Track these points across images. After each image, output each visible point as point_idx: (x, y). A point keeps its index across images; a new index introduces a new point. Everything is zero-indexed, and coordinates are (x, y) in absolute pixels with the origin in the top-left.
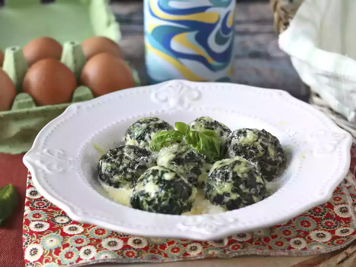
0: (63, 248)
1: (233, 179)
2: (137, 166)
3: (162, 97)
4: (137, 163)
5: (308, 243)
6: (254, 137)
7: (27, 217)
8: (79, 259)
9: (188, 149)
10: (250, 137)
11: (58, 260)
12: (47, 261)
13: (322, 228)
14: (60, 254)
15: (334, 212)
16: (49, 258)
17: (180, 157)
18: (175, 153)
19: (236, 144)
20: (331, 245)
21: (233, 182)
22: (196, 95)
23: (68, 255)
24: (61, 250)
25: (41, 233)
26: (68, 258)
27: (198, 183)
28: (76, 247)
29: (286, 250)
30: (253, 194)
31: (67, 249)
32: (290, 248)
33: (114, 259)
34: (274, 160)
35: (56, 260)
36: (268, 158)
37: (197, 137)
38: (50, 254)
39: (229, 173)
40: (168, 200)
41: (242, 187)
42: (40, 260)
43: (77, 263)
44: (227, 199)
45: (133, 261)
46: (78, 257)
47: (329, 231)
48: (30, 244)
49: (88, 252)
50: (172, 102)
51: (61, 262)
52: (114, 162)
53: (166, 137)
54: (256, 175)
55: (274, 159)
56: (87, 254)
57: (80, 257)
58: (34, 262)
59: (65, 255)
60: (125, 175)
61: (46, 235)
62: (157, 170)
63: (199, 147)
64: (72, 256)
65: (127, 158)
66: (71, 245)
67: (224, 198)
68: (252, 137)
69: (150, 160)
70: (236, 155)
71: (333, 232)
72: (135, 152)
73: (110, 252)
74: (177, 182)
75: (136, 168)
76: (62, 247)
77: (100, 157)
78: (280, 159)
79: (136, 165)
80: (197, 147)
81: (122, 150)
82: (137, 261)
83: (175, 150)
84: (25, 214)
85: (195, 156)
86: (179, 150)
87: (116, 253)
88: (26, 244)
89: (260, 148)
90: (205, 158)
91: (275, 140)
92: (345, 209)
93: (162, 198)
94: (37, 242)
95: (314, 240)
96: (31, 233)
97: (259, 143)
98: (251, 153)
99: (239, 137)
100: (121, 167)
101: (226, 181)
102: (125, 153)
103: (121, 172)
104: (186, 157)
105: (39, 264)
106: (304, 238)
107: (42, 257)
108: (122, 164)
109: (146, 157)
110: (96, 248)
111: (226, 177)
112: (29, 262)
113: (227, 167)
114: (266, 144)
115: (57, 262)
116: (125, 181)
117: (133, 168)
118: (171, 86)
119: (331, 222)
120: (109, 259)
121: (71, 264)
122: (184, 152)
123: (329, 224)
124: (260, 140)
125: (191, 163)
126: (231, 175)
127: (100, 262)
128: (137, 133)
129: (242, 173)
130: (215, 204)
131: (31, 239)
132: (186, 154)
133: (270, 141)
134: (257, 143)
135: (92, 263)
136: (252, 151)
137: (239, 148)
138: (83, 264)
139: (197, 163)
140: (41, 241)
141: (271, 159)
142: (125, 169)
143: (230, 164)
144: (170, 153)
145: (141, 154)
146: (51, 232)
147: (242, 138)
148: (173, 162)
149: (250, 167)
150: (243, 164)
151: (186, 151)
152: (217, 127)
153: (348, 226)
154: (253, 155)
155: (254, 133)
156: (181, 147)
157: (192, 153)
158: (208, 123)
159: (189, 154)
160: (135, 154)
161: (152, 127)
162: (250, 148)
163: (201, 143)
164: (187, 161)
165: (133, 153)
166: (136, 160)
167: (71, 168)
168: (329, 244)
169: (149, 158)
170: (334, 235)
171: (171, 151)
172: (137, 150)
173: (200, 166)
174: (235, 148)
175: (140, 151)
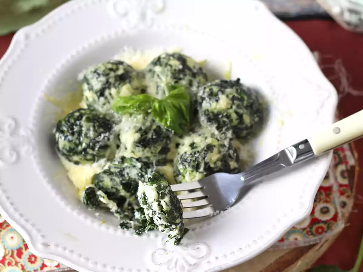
0: (26, 249)
1: (205, 169)
2: (98, 146)
4: (98, 142)
6: (228, 104)
8: (44, 265)
9: (153, 121)
10: (223, 102)
11: (22, 265)
12: (9, 264)
14: (23, 256)
16: (11, 260)
17: (146, 138)
18: (140, 129)
19: (207, 110)
20: (309, 233)
21: (204, 173)
23: (31, 259)
24: (24, 251)
26: (32, 262)
31: (29, 251)
34: (249, 125)
35: (19, 265)
36: (244, 126)
37: (163, 110)
38: (12, 256)
39: (200, 163)
42: (3, 262)
43: (42, 271)
46: (42, 262)
51: (25, 268)
52: (72, 141)
53: (129, 108)
54: (230, 159)
55: (250, 123)
57: (44, 262)
59: (28, 259)
60: (85, 155)
61: (5, 228)
64: (35, 260)
65: (86, 136)
69: (112, 137)
70: (208, 122)
72: (94, 127)
75: (96, 149)
76: (23, 247)
79: (96, 145)
80: (164, 121)
81: (80, 123)
83: (139, 125)
85: (162, 132)
86: (144, 124)
89: (234, 116)
90: (173, 133)
91: (251, 101)
97: (233, 110)
98: (224, 122)
99: (211, 102)
100: (80, 148)
101: (197, 171)
102: (83, 129)
103: (81, 153)
104: (152, 136)
105: (2, 267)
107: (4, 258)
108: (81, 144)
109: (107, 134)
111: (197, 167)
114: (241, 111)
115: (20, 267)
116: (85, 161)
117: (93, 149)
121: (35, 271)
122: (149, 128)
124: (234, 107)
125: (158, 144)
126: (202, 165)
129: (215, 163)
133: (245, 103)
134: (231, 111)
135: (57, 271)
136: (225, 119)
137: (211, 114)
138: (48, 271)
139: (165, 141)
141: (246, 125)
142: (85, 150)
144: (134, 131)
145: (101, 130)
147: (214, 104)
148: (138, 145)
149: (224, 150)
150: (215, 150)
151: (151, 126)
152: (185, 75)
153: (328, 200)
154: (227, 125)
155: (227, 96)
156: (146, 118)
157: (159, 127)
158: (175, 70)
159: (155, 130)
160: (95, 131)
161: (112, 80)
162: (223, 117)
163: (169, 115)
164: (154, 142)
165: (92, 129)
166: (97, 139)
167: (25, 150)
168: (307, 232)
169: (111, 134)
170: (313, 217)
171: (135, 127)
172: (97, 124)
173: (168, 142)
174: (206, 114)
175: (100, 126)
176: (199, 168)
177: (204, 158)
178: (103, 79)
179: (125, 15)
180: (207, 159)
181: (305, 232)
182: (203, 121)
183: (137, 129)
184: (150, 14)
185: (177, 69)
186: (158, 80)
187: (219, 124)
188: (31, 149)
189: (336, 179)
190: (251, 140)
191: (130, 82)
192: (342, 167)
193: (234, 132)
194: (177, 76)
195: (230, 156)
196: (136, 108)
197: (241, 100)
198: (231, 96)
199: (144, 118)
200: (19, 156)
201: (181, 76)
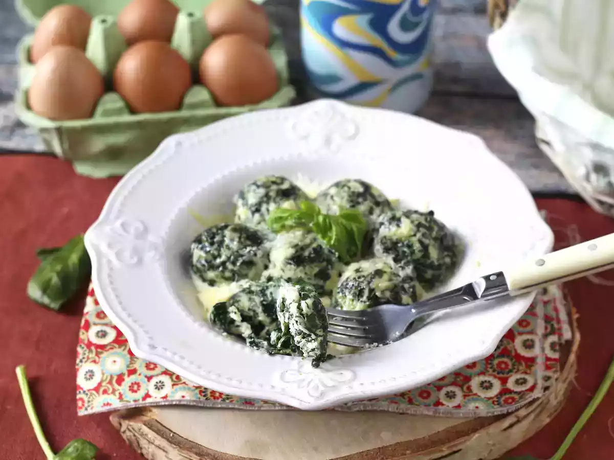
0: (129, 376)
1: (369, 298)
2: (240, 260)
4: (242, 256)
5: (465, 396)
6: (411, 229)
7: (87, 317)
8: (147, 396)
9: (315, 239)
10: (406, 228)
11: (120, 393)
12: (105, 392)
13: (491, 370)
14: (123, 384)
15: (514, 346)
16: (107, 387)
17: (302, 255)
18: (296, 246)
19: (385, 237)
20: (496, 403)
21: (368, 302)
22: (351, 130)
23: (133, 387)
24: (126, 377)
25: (102, 347)
26: (134, 391)
28: (146, 377)
29: (432, 407)
31: (133, 378)
32: (438, 403)
33: (194, 401)
34: (436, 263)
35: (117, 393)
36: (429, 262)
37: (328, 224)
38: (110, 383)
39: (363, 289)
42: (97, 389)
43: (144, 402)
45: (220, 406)
46: (146, 391)
47: (500, 379)
48: (86, 362)
49: (160, 386)
51: (123, 397)
52: (210, 252)
53: (286, 219)
54: (403, 292)
56: (159, 389)
57: (148, 391)
58: (89, 390)
59: (130, 387)
60: (223, 272)
61: (108, 350)
63: (330, 239)
64: (138, 389)
65: (228, 247)
66: (138, 372)
68: (408, 228)
69: (260, 253)
70: (384, 252)
71: (504, 381)
72: (240, 238)
73: (189, 389)
75: (238, 264)
76: (126, 373)
77: (193, 239)
78: (448, 260)
80: (327, 239)
81: (223, 233)
82: (224, 406)
83: (296, 241)
84: (86, 310)
85: (323, 253)
86: (301, 241)
87: (197, 391)
88: (81, 361)
89: (417, 246)
90: (337, 256)
91: (442, 233)
92: (530, 343)
94: (94, 361)
95: (475, 392)
96: (89, 345)
97: (417, 239)
98: (404, 252)
99: (391, 227)
100: (218, 261)
101: (359, 300)
102: (225, 239)
104: (310, 254)
105: (95, 395)
106: (461, 387)
107: (100, 385)
108: (219, 256)
109: (254, 248)
110: (172, 380)
111: (359, 294)
112: (82, 389)
113: (362, 279)
114: (426, 241)
115: (118, 396)
116: (222, 280)
117: (234, 263)
118: (316, 113)
119: (506, 363)
120: (187, 401)
121: (135, 401)
122: (308, 246)
123: (503, 366)
124: (419, 235)
125: (315, 264)
126: (366, 293)
127: (174, 403)
128: (252, 199)
129: (383, 292)
131: (87, 354)
132: (310, 249)
133: (434, 234)
134: (414, 239)
135: (163, 404)
136: (405, 249)
137: (389, 242)
138: (151, 403)
139: (325, 264)
140: (101, 359)
141: (433, 262)
142: (223, 264)
143: (368, 275)
144: (287, 246)
145: (248, 242)
146: (115, 347)
147: (393, 228)
148: (290, 261)
149: (397, 280)
150: (385, 277)
151: (311, 243)
152: (365, 200)
153: (528, 371)
154: (407, 257)
155: (412, 222)
156: (306, 235)
157: (320, 247)
158: (353, 193)
159: (314, 249)
160: (240, 242)
161: (272, 194)
162: (403, 245)
163: (334, 234)
164: (311, 260)
165: (237, 239)
166: (241, 252)
167: (150, 256)
168: (493, 402)
169: (259, 249)
170: (505, 387)
171: (290, 243)
172: (244, 235)
173: (330, 267)
174: (383, 242)
175: (248, 238)
176: (362, 296)
177: (369, 283)
178: (262, 191)
179: (305, 137)
180: (372, 285)
181: (491, 401)
182: (378, 250)
183: (293, 244)
184: (337, 139)
185: (356, 190)
186: (331, 202)
187: (397, 255)
188: (157, 257)
189: (543, 349)
190: (438, 287)
191: (295, 199)
192: (554, 338)
193: (416, 269)
194: (355, 199)
195: (403, 289)
196: (295, 218)
197: (430, 229)
198: (416, 223)
199: (303, 235)
200: (140, 261)
201: (360, 200)
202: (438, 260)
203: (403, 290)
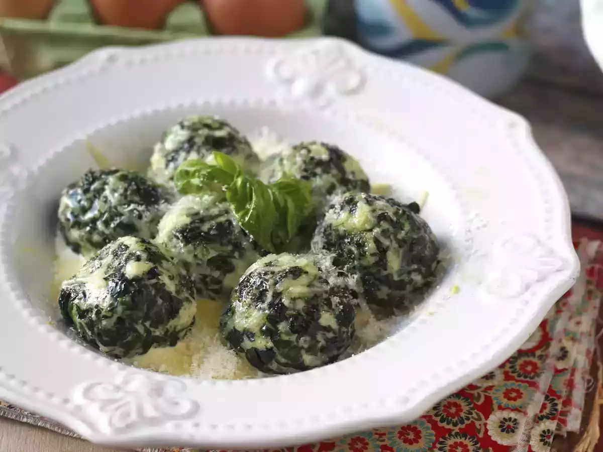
1: (271, 305)
2: (117, 220)
3: (286, 72)
4: (121, 215)
6: (368, 221)
9: (226, 211)
15: (486, 424)
17: (198, 228)
18: (197, 214)
19: (330, 226)
21: (267, 312)
22: (354, 81)
27: (221, 288)
30: (302, 348)
34: (396, 278)
36: (385, 273)
37: (248, 190)
39: (266, 290)
40: (114, 319)
41: (283, 327)
44: (247, 344)
50: (300, 87)
53: (193, 175)
54: (325, 307)
55: (399, 276)
60: (90, 233)
62: (127, 247)
63: (246, 213)
65: (105, 200)
67: (243, 340)
68: (363, 219)
69: (147, 216)
70: (324, 248)
72: (126, 190)
74: (146, 286)
75: (112, 225)
78: (417, 278)
79: (115, 219)
80: (240, 214)
81: (106, 179)
85: (231, 232)
86: (207, 209)
89: (370, 247)
90: (251, 240)
92: (511, 424)
93: (103, 313)
97: (372, 236)
98: (350, 252)
99: (342, 212)
100: (89, 215)
101: (257, 306)
102: (106, 188)
103: (86, 224)
104: (210, 229)
108: (90, 208)
109: (141, 208)
111: (259, 297)
113: (269, 276)
114: (386, 242)
116: (89, 246)
117: (107, 223)
118: (316, 53)
119: (465, 447)
122: (212, 218)
124: (377, 230)
125: (212, 246)
126: (269, 297)
128: (171, 143)
129: (293, 300)
130: (229, 345)
132: (214, 223)
133: (402, 235)
134: (368, 235)
136: (353, 249)
137: (333, 234)
139: (230, 248)
141: (389, 276)
142: (94, 221)
143: (279, 272)
144: (185, 212)
145: (137, 198)
148: (177, 234)
150: (304, 279)
151: (218, 216)
152: (326, 172)
154: (354, 259)
155: (374, 211)
156: (217, 203)
157: (230, 222)
158: (312, 158)
159: (220, 225)
160: (124, 195)
161: (199, 140)
162: (351, 242)
164: (207, 239)
165: (121, 191)
166: (120, 209)
169: (148, 210)
172: (133, 187)
173: (236, 254)
174: (327, 233)
175: (137, 191)
176: (263, 301)
178: (185, 134)
180: (280, 288)
182: (317, 243)
183: (193, 211)
185: (317, 157)
187: (340, 255)
188: (11, 195)
189: (529, 438)
191: (227, 153)
193: (363, 281)
194: (312, 166)
196: (204, 176)
197: (398, 226)
198: (379, 213)
199: (213, 202)
201: (318, 170)
202: (400, 273)
203: (326, 305)
